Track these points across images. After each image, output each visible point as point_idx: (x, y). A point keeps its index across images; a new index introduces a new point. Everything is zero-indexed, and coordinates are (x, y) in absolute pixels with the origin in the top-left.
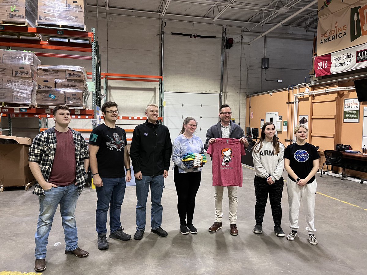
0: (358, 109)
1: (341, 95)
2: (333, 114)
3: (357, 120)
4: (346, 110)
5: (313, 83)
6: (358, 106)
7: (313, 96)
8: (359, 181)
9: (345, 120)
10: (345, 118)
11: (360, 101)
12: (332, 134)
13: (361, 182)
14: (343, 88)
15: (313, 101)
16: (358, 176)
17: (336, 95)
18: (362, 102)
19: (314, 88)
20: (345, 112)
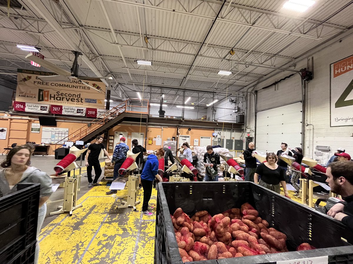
0: (39, 128)
1: (30, 121)
2: (26, 128)
3: (39, 132)
4: (32, 127)
5: (11, 112)
6: (39, 126)
7: (11, 119)
8: (42, 155)
9: (32, 132)
10: (32, 130)
11: (40, 125)
12: (25, 137)
13: (43, 156)
14: (32, 119)
15: (11, 121)
16: (39, 154)
17: (28, 121)
18: (41, 125)
19: (12, 115)
20: (32, 128)
